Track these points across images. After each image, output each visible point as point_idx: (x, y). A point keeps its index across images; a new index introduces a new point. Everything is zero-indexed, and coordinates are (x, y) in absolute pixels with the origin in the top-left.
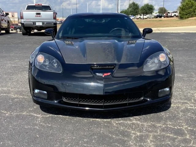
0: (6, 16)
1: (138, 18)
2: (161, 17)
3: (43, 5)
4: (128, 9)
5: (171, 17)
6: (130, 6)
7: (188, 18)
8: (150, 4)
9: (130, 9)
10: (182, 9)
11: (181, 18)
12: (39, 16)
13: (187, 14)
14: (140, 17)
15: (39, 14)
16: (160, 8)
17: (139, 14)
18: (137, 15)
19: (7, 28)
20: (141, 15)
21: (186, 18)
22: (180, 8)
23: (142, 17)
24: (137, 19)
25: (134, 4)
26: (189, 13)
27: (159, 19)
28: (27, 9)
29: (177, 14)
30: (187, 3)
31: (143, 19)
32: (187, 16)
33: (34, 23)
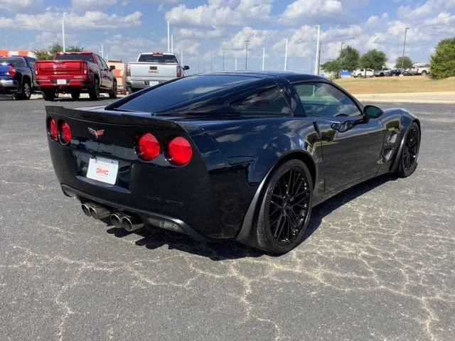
0: (110, 71)
1: (356, 75)
2: (398, 74)
3: (164, 54)
4: (338, 59)
5: (417, 74)
6: (343, 54)
7: (446, 77)
8: (378, 51)
9: (343, 59)
10: (436, 60)
11: (434, 77)
12: (155, 72)
13: (445, 70)
14: (360, 74)
15: (155, 68)
16: (400, 58)
17: (359, 67)
18: (355, 69)
19: (111, 90)
20: (362, 70)
21: (442, 77)
22: (433, 58)
23: (363, 73)
24: (355, 77)
25: (349, 50)
26: (449, 68)
27: (394, 77)
28: (139, 61)
29: (428, 70)
30: (446, 50)
31: (365, 77)
32: (444, 75)
33: (147, 83)
